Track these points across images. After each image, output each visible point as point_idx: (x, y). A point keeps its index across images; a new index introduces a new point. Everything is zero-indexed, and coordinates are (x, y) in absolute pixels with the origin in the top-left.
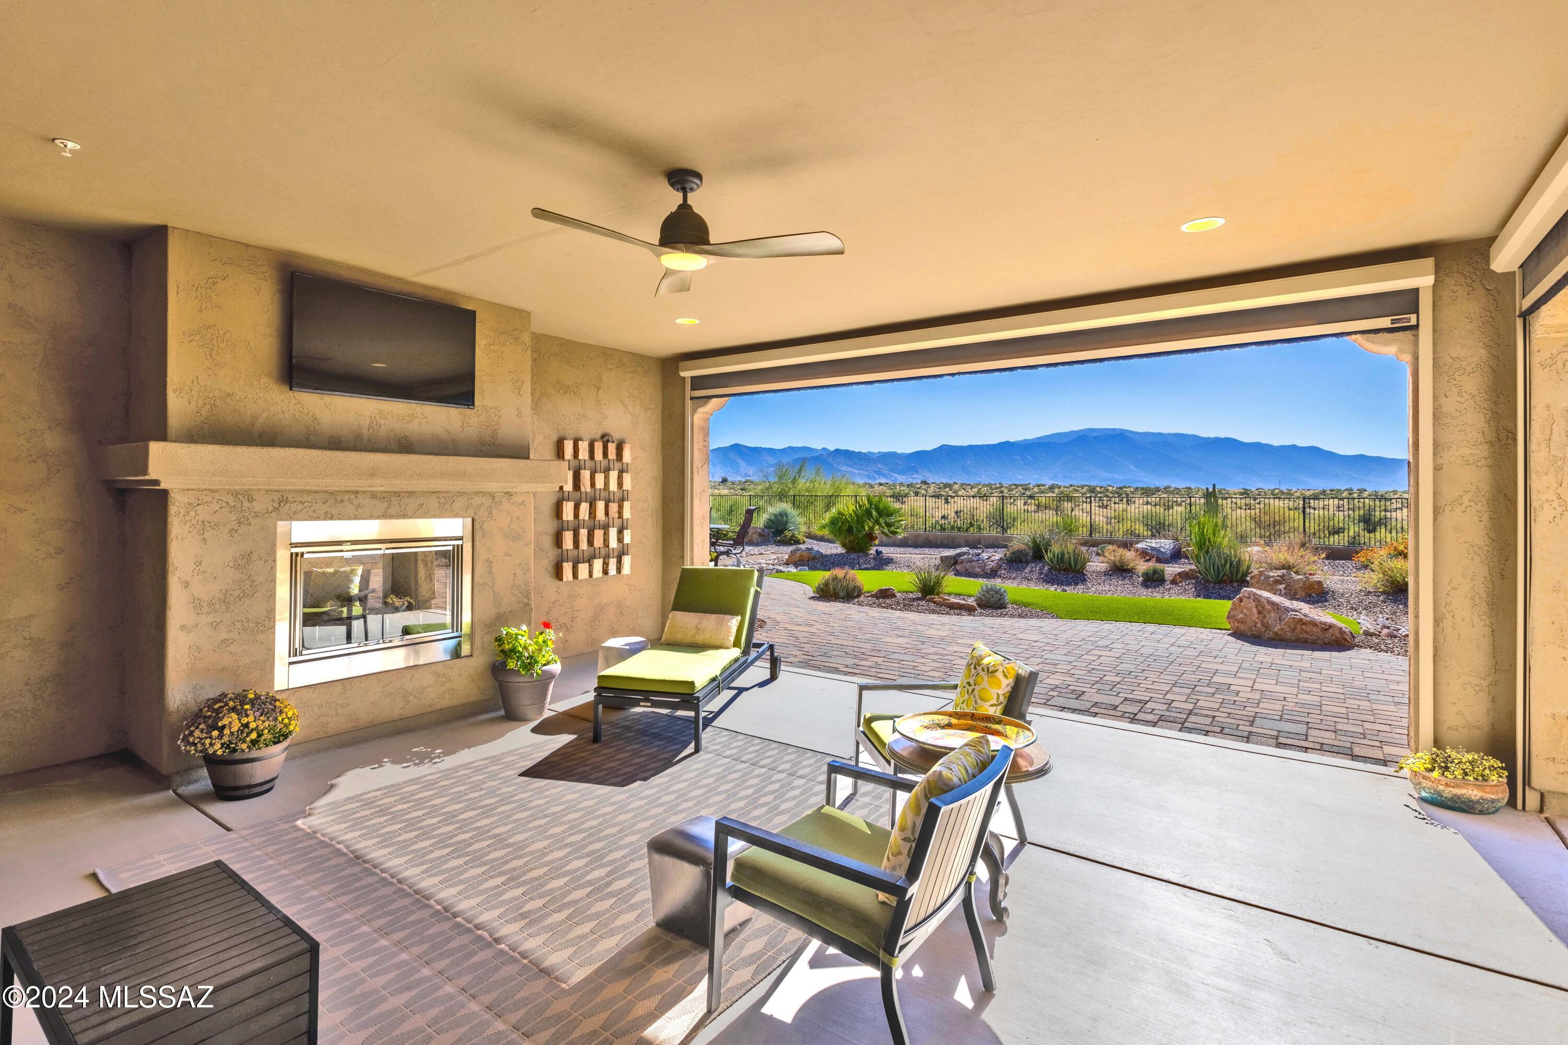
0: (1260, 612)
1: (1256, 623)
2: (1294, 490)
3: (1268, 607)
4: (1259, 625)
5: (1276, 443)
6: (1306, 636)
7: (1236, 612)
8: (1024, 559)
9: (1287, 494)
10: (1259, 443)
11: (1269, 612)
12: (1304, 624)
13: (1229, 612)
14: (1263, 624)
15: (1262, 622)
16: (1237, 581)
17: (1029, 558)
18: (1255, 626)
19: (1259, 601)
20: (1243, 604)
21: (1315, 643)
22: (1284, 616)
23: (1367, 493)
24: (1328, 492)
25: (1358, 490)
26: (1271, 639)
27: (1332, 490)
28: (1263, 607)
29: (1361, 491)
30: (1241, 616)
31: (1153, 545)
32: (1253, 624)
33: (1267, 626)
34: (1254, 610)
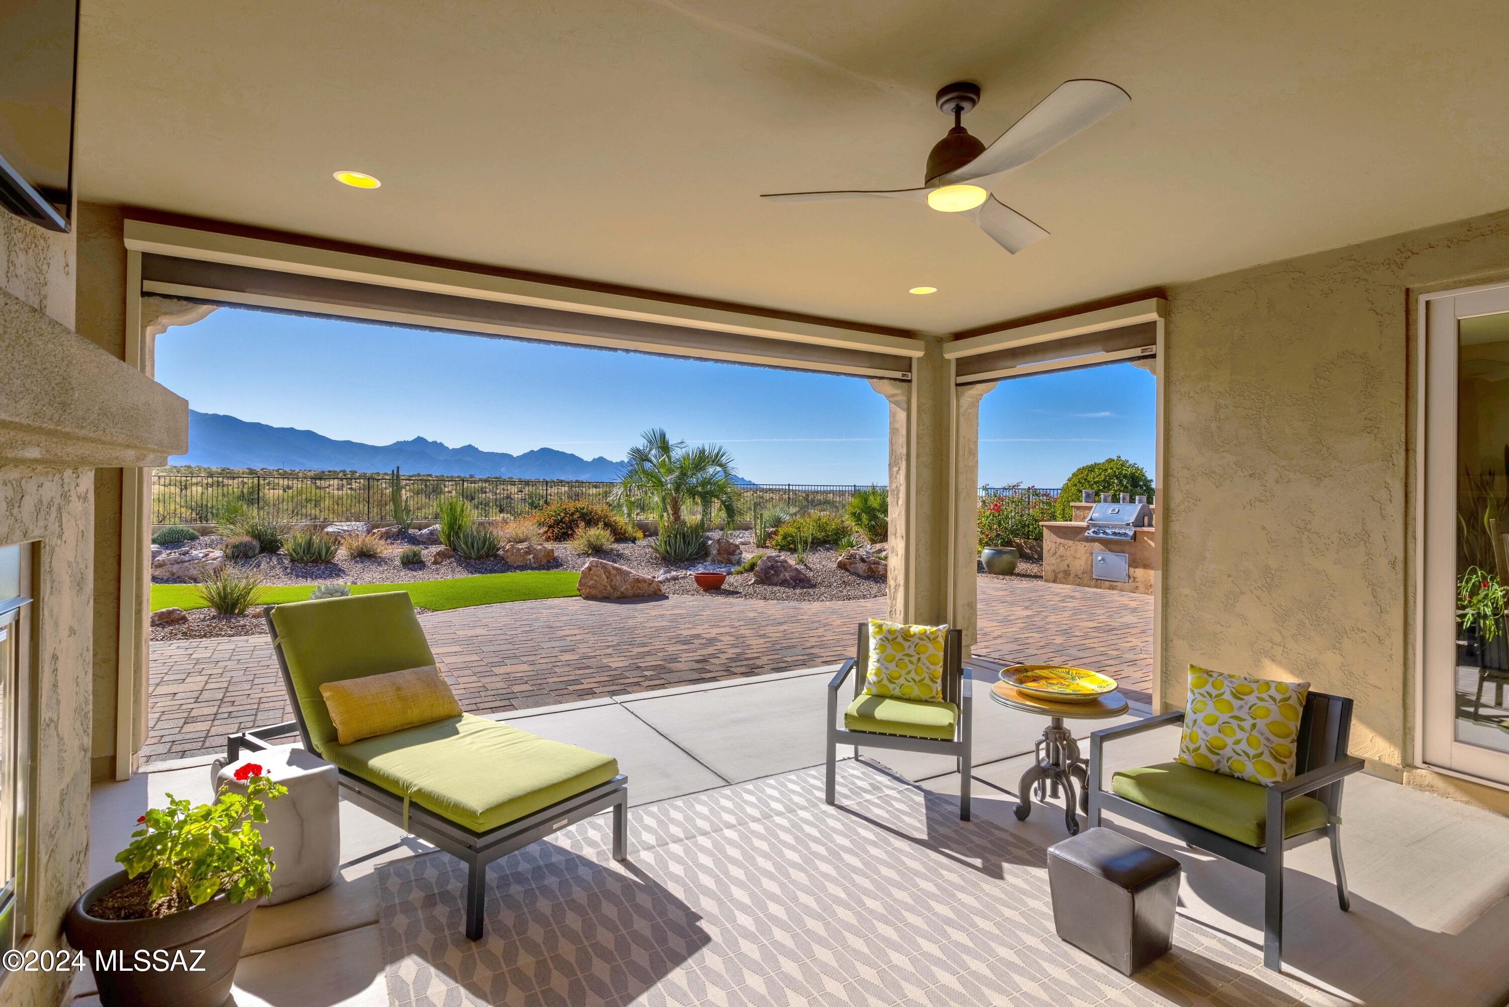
0: (608, 578)
1: (605, 587)
2: (297, 470)
3: (613, 572)
4: (609, 588)
5: (276, 425)
6: (639, 591)
7: (587, 580)
8: (250, 554)
9: (291, 474)
10: (259, 424)
11: (615, 576)
12: (639, 582)
13: (580, 581)
14: (611, 587)
15: (610, 585)
16: (492, 556)
17: (257, 551)
18: (605, 589)
19: (606, 568)
20: (592, 572)
21: (643, 596)
22: (627, 578)
23: (358, 474)
24: (327, 473)
25: (351, 472)
26: (618, 598)
27: (330, 472)
28: (609, 573)
29: (353, 472)
30: (591, 582)
31: (345, 528)
32: (603, 588)
33: (614, 588)
34: (604, 576)
